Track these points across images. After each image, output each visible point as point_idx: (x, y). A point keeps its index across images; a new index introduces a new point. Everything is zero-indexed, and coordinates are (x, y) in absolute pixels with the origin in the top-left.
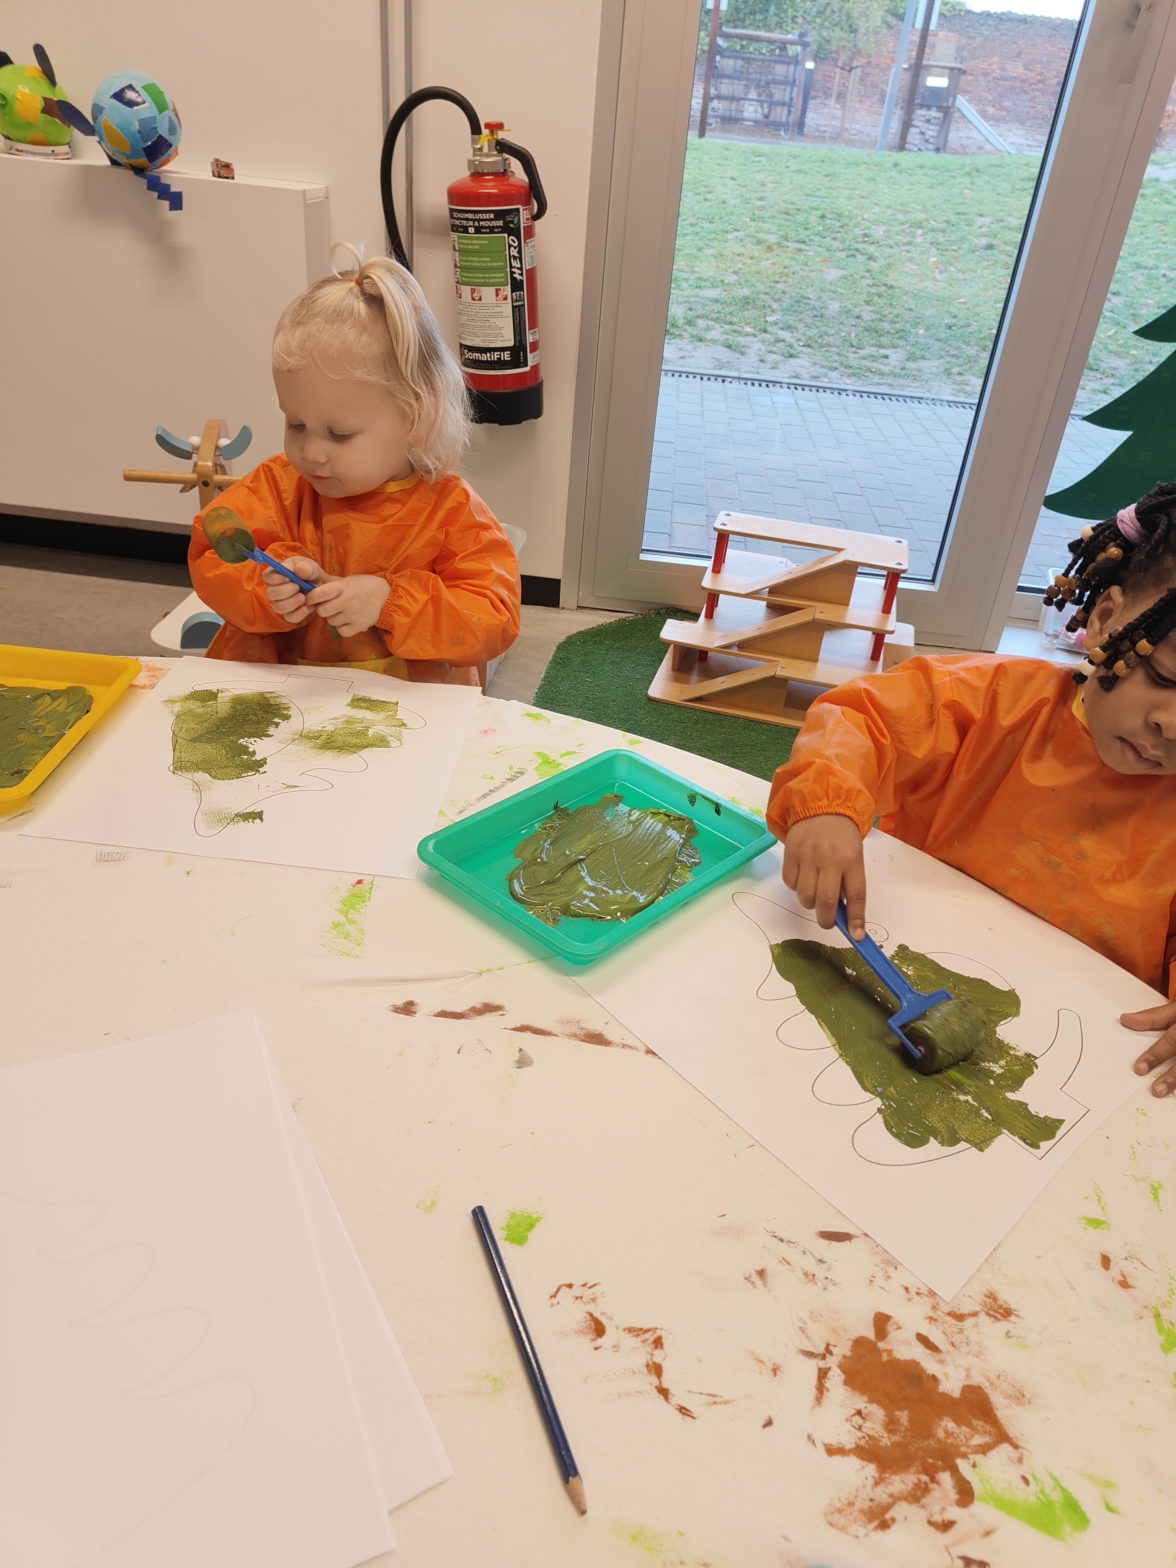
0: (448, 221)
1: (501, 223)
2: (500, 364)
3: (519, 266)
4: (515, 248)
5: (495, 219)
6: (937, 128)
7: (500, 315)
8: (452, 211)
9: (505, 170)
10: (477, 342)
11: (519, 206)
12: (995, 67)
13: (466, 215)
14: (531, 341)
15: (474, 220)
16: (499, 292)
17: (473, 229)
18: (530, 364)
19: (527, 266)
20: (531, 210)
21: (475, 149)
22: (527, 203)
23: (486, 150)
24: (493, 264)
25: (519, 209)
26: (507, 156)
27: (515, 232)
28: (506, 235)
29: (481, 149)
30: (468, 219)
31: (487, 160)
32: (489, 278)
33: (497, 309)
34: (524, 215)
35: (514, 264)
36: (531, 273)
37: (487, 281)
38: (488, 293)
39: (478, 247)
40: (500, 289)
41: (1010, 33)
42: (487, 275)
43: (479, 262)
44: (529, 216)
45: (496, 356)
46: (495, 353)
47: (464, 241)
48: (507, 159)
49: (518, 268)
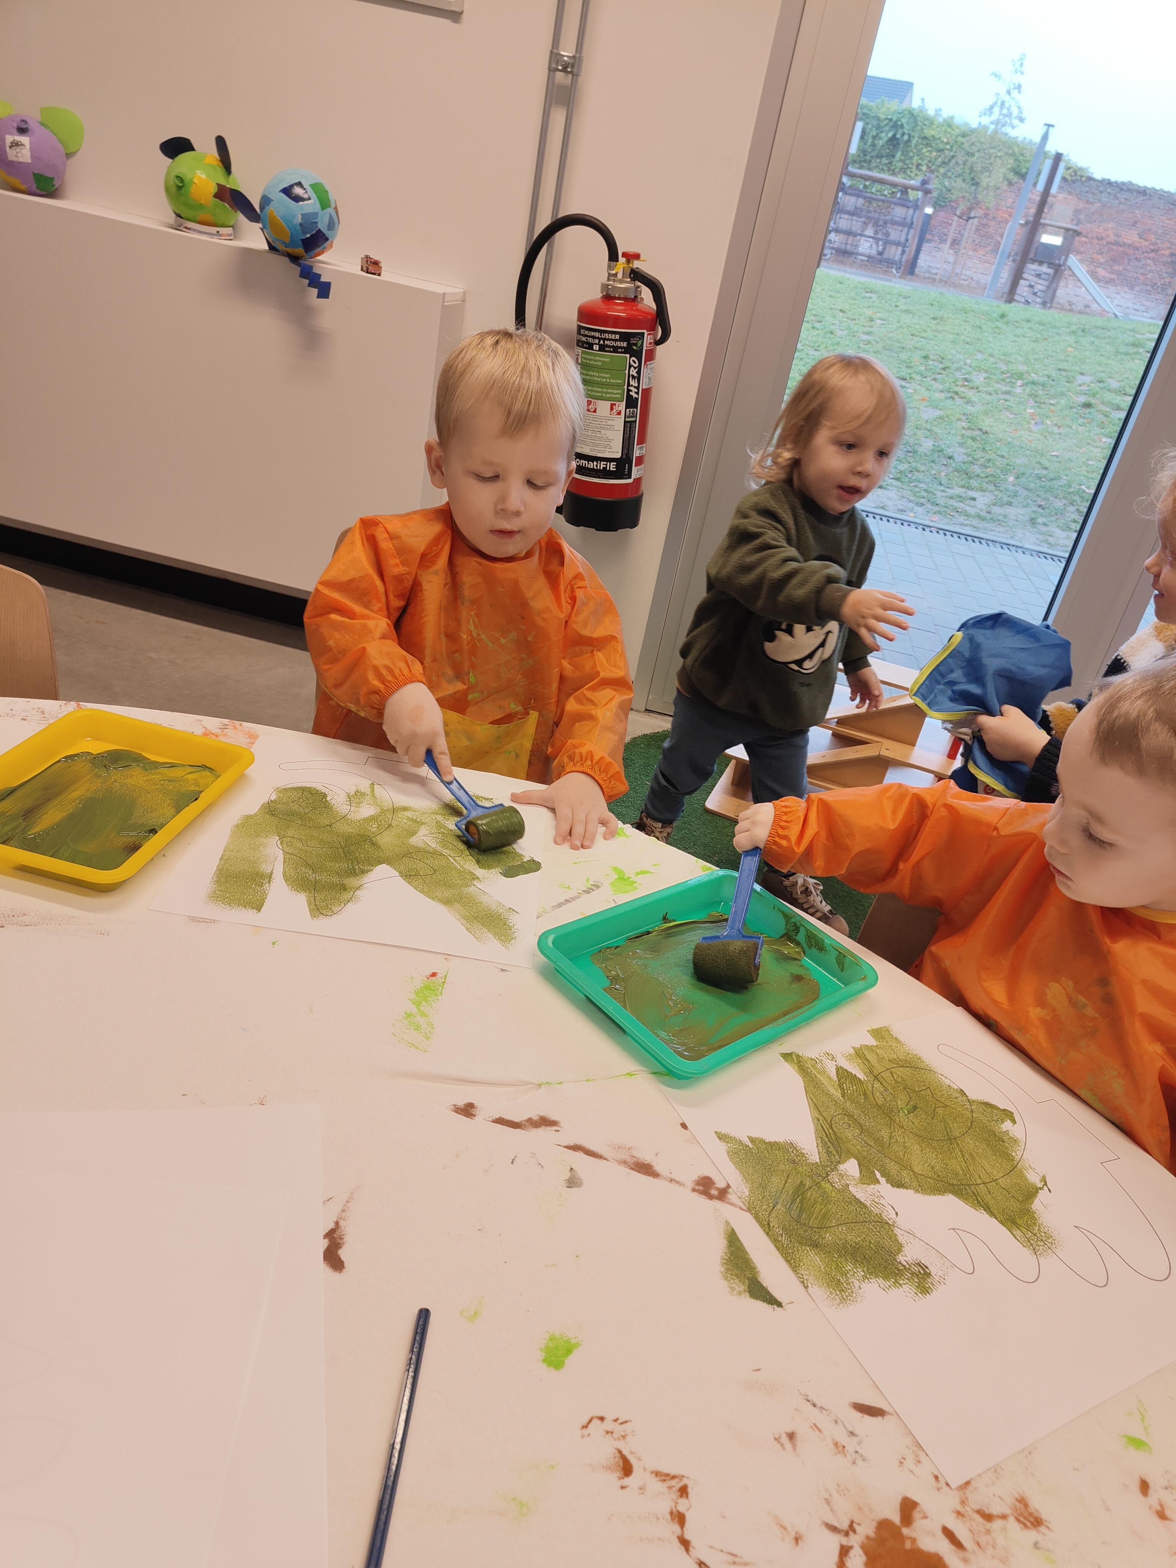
0: (575, 336)
1: (625, 344)
2: (605, 474)
3: (636, 385)
4: (635, 368)
5: (620, 340)
6: (1047, 283)
7: (611, 428)
8: (580, 328)
9: (636, 297)
10: (586, 450)
11: (645, 331)
12: (1110, 232)
13: (593, 334)
14: (638, 455)
15: (600, 339)
16: (614, 407)
17: (598, 346)
18: (633, 476)
19: (644, 385)
20: (655, 335)
21: (610, 275)
22: (652, 329)
23: (620, 276)
24: (612, 381)
25: (644, 333)
26: (639, 284)
27: (637, 354)
28: (628, 356)
29: (616, 275)
30: (594, 337)
31: (620, 286)
32: (606, 393)
33: (609, 422)
34: (648, 339)
35: (632, 383)
36: (647, 393)
37: (604, 395)
38: (603, 407)
39: (600, 364)
40: (615, 404)
41: (1128, 203)
42: (604, 390)
43: (599, 377)
44: (652, 341)
45: (602, 465)
46: (602, 463)
47: (588, 357)
48: (638, 287)
49: (635, 387)
